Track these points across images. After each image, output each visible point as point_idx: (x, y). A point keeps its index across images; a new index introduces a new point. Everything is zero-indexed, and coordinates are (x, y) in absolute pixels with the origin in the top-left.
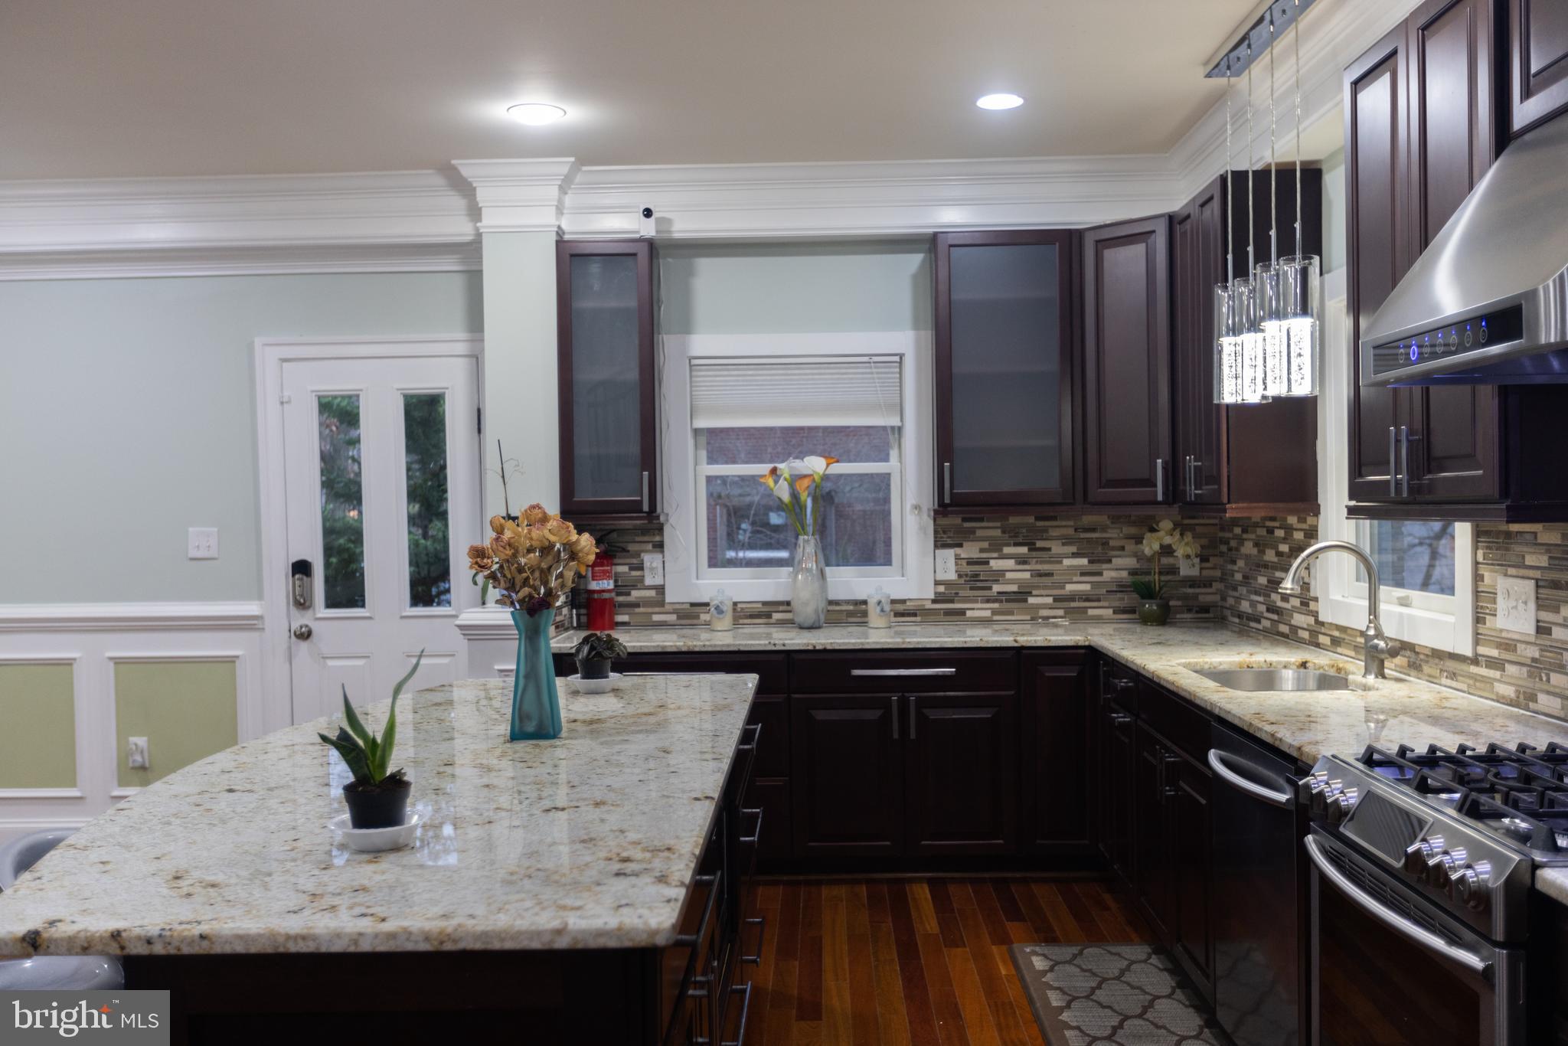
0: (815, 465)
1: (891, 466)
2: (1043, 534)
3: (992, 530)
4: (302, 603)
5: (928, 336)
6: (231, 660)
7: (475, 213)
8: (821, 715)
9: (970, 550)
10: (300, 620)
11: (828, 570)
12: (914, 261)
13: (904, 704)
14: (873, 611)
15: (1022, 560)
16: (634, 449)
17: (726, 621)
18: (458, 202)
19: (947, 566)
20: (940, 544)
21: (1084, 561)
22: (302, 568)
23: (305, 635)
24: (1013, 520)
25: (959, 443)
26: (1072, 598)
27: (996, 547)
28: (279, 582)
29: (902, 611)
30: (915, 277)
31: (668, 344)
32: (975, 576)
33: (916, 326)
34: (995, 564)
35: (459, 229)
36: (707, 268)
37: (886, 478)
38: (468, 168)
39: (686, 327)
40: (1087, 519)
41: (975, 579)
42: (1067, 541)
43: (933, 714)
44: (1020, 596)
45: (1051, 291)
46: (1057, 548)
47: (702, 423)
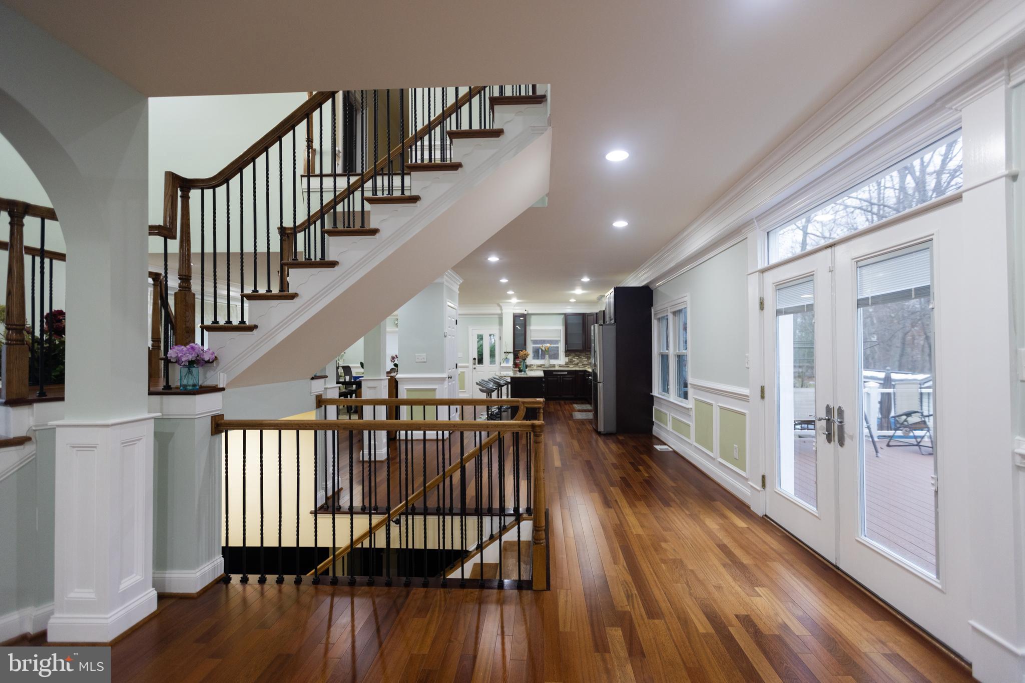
0: (548, 345)
1: (559, 345)
2: (580, 355)
3: (573, 355)
4: (474, 364)
5: (564, 327)
6: (464, 372)
7: (501, 309)
8: (549, 379)
9: (570, 357)
10: (474, 366)
11: (550, 360)
12: (563, 316)
13: (560, 377)
14: (556, 366)
15: (577, 359)
16: (523, 342)
17: (535, 367)
18: (499, 308)
19: (567, 359)
20: (566, 356)
21: (586, 359)
22: (475, 359)
23: (475, 369)
24: (577, 353)
25: (568, 343)
26: (585, 364)
27: (574, 357)
28: (471, 361)
29: (560, 366)
30: (563, 319)
31: (527, 327)
32: (571, 361)
33: (563, 325)
34: (574, 359)
35: (499, 312)
36: (533, 317)
37: (558, 347)
38: (501, 304)
39: (530, 325)
40: (587, 353)
41: (571, 362)
42: (584, 356)
43: (564, 379)
44: (577, 364)
45: (581, 321)
46: (582, 357)
47: (532, 339)
